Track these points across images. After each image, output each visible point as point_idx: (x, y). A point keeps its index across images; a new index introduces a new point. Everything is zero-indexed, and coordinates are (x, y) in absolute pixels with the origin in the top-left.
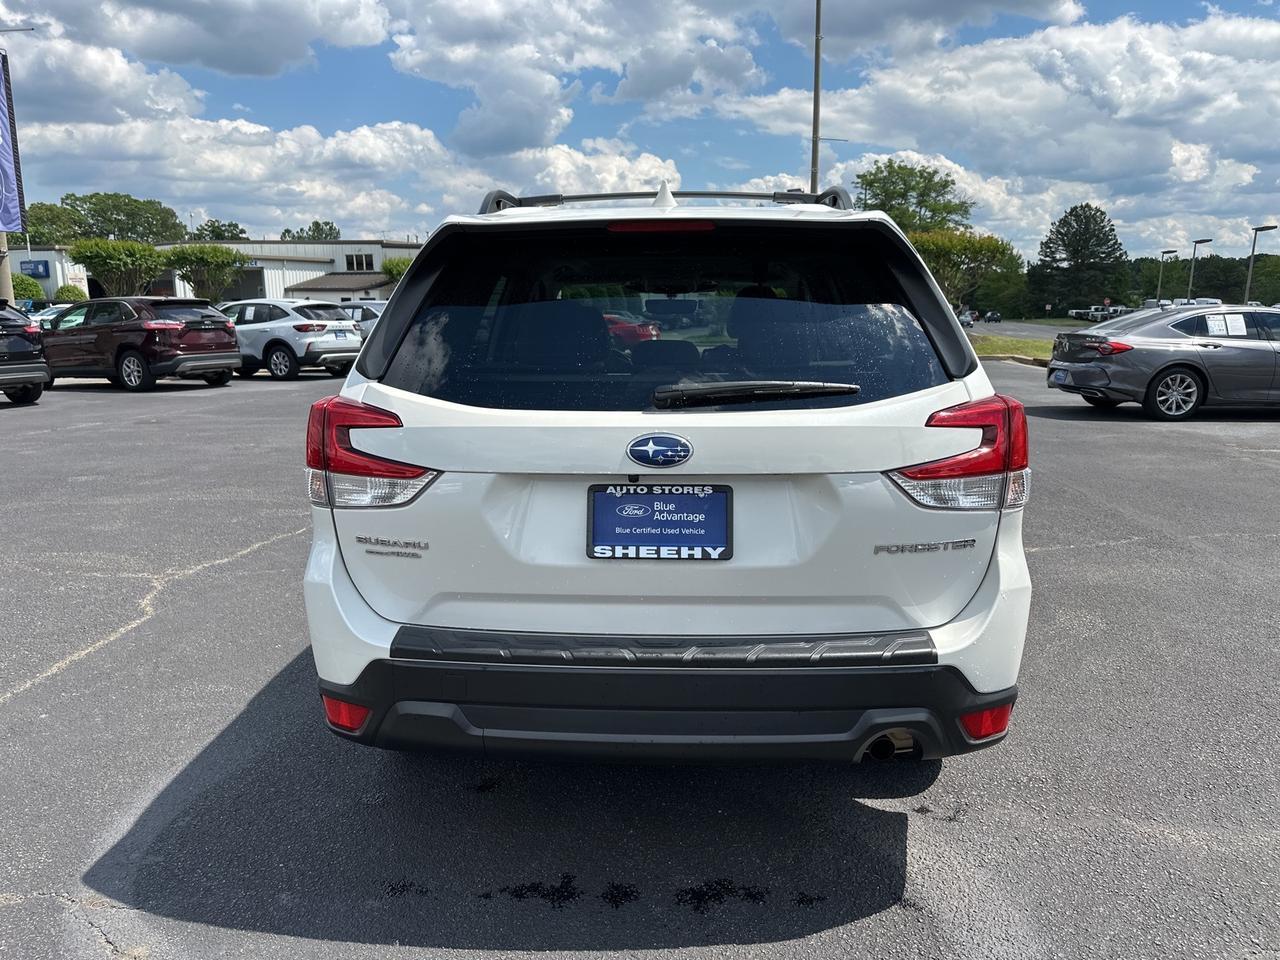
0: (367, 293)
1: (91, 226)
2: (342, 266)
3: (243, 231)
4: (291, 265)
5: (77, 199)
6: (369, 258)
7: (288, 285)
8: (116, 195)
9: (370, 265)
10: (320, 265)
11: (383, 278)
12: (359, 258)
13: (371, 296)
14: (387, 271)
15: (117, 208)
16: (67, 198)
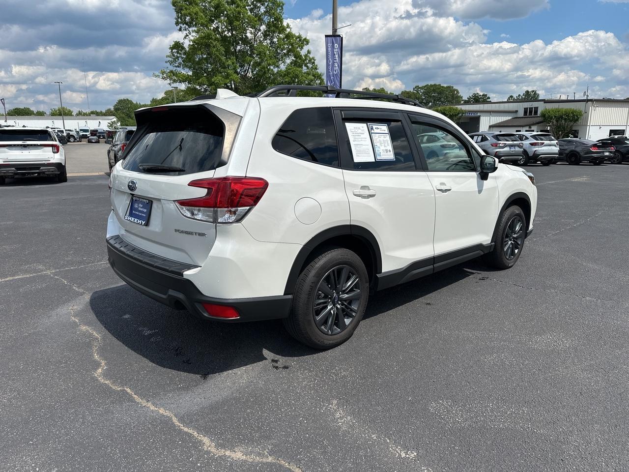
0: (530, 127)
1: (423, 99)
2: (521, 113)
3: (489, 98)
4: (494, 114)
5: (419, 88)
6: (536, 109)
7: (491, 124)
8: (435, 85)
9: (536, 112)
10: (509, 113)
11: (541, 119)
12: (531, 109)
13: (532, 129)
14: (543, 115)
15: (434, 91)
16: (416, 88)
